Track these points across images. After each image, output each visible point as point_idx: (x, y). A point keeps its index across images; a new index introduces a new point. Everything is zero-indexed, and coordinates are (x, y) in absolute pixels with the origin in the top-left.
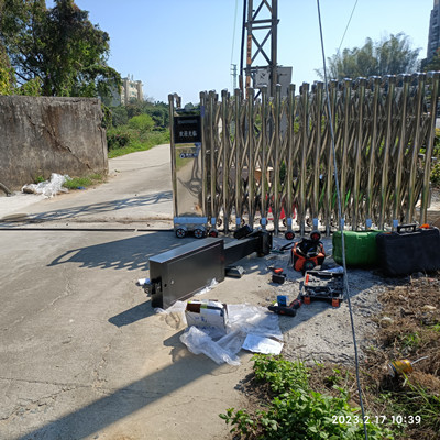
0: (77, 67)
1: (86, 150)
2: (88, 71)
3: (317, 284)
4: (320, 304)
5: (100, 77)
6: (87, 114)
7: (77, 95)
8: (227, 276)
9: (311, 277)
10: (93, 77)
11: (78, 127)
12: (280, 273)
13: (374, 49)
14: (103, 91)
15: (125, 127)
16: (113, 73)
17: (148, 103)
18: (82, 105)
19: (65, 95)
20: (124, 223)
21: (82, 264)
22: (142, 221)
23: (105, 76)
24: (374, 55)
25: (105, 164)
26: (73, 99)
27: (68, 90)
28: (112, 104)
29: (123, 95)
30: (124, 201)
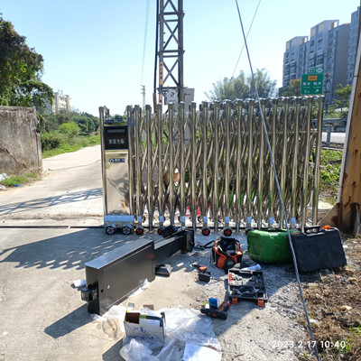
0: (15, 82)
1: (23, 152)
2: (25, 85)
3: (240, 283)
4: (246, 304)
5: (35, 90)
6: (24, 121)
7: (15, 105)
8: (157, 274)
9: (234, 275)
10: (29, 90)
11: (15, 132)
12: (204, 271)
13: (246, 79)
14: (37, 102)
15: (56, 132)
16: (46, 88)
17: (74, 114)
18: (20, 113)
19: (4, 105)
20: (58, 219)
21: (18, 264)
22: (74, 217)
23: (40, 90)
24: (246, 83)
25: (39, 164)
26: (12, 108)
27: (8, 100)
28: (45, 113)
29: (54, 106)
30: (57, 198)
